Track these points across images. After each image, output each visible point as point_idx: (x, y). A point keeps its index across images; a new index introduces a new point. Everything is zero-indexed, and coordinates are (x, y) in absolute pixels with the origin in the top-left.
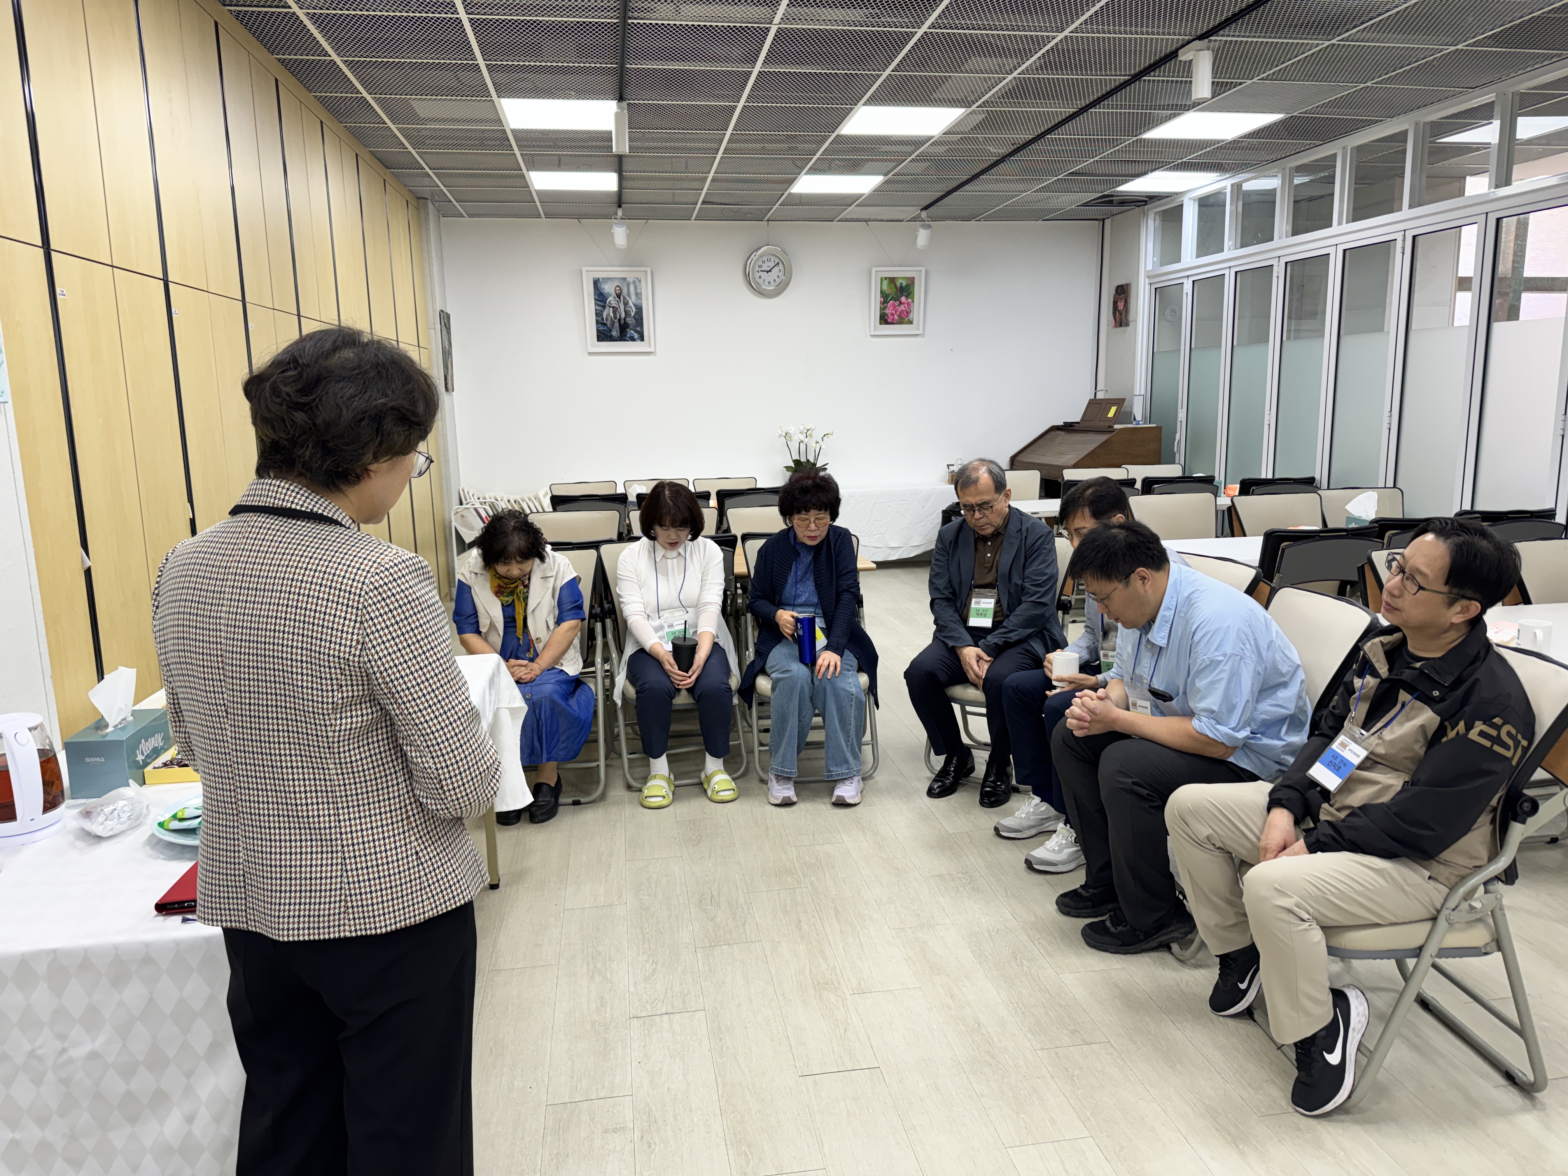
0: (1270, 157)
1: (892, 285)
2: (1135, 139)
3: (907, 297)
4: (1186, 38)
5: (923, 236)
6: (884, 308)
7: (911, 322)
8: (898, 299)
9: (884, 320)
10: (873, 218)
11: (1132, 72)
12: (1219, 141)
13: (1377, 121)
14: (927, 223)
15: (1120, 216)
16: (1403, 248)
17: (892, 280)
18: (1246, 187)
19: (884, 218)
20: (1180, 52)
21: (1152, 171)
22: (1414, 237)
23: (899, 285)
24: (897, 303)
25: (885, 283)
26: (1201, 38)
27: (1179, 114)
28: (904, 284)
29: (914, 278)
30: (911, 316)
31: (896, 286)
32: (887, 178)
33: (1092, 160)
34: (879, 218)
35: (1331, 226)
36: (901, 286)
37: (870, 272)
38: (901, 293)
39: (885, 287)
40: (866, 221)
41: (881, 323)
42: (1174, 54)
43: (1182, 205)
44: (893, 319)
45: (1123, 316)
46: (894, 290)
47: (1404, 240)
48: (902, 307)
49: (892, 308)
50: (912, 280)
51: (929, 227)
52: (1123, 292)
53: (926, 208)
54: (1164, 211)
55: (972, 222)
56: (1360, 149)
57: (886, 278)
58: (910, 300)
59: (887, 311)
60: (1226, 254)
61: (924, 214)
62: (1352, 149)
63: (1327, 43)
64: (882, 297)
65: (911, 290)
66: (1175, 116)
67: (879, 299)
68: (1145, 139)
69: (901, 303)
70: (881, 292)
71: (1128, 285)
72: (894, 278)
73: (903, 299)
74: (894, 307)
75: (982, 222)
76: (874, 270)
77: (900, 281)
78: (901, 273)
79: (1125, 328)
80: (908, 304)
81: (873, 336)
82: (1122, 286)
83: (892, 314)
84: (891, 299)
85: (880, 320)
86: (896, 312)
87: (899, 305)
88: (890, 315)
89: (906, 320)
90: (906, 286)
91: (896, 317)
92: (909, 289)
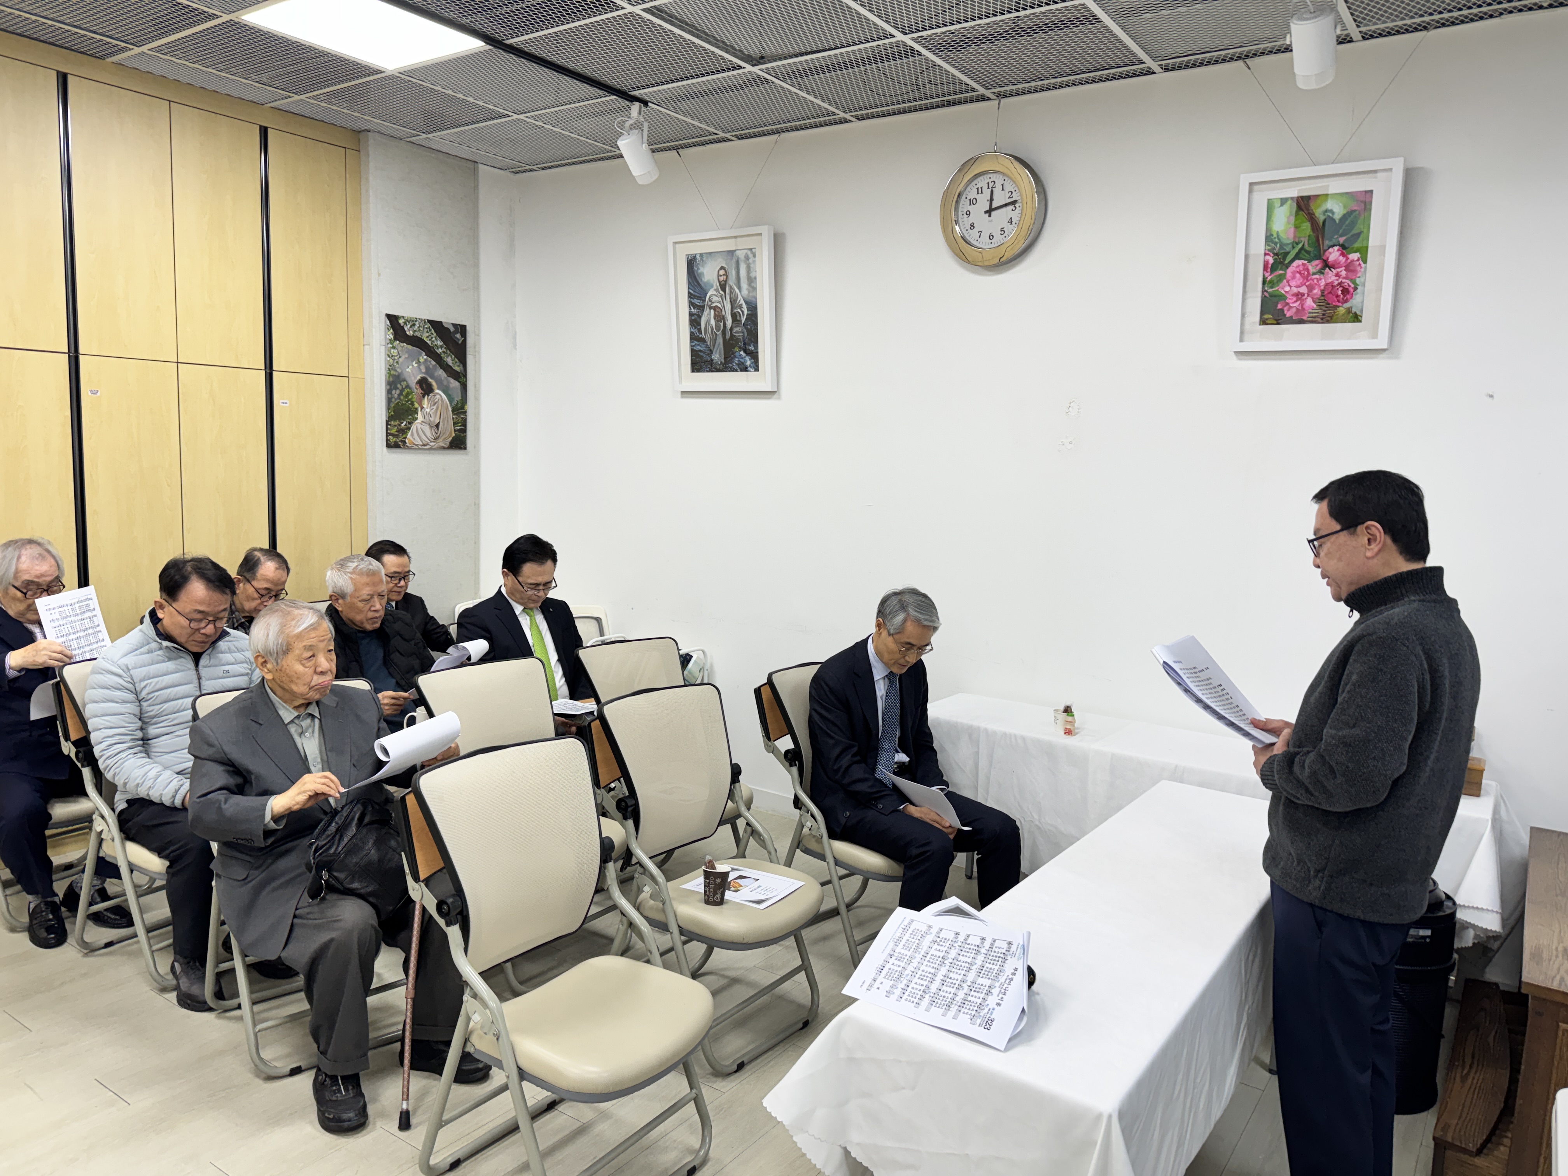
1: (1304, 218)
3: (1347, 246)
6: (1277, 282)
7: (1356, 318)
8: (1318, 255)
9: (1273, 311)
17: (1302, 205)
23: (1321, 218)
24: (1314, 266)
25: (1282, 213)
28: (1340, 212)
29: (1368, 194)
30: (1355, 302)
31: (1313, 219)
36: (1331, 219)
37: (1234, 187)
38: (1329, 237)
39: (1281, 225)
40: (1240, 58)
41: (1263, 322)
44: (1301, 310)
46: (1307, 231)
48: (1330, 276)
49: (1298, 279)
50: (1364, 200)
57: (1283, 201)
58: (1354, 256)
59: (1285, 289)
64: (1269, 251)
65: (1359, 227)
67: (1259, 258)
69: (1327, 265)
70: (1269, 238)
72: (1308, 199)
73: (1334, 255)
74: (1306, 277)
76: (1248, 181)
77: (1327, 205)
78: (1331, 181)
80: (1348, 266)
81: (1238, 355)
83: (1299, 296)
84: (1297, 257)
85: (1262, 313)
86: (1310, 288)
87: (1321, 272)
88: (1291, 300)
89: (1341, 310)
90: (1344, 217)
91: (1309, 302)
92: (1353, 224)
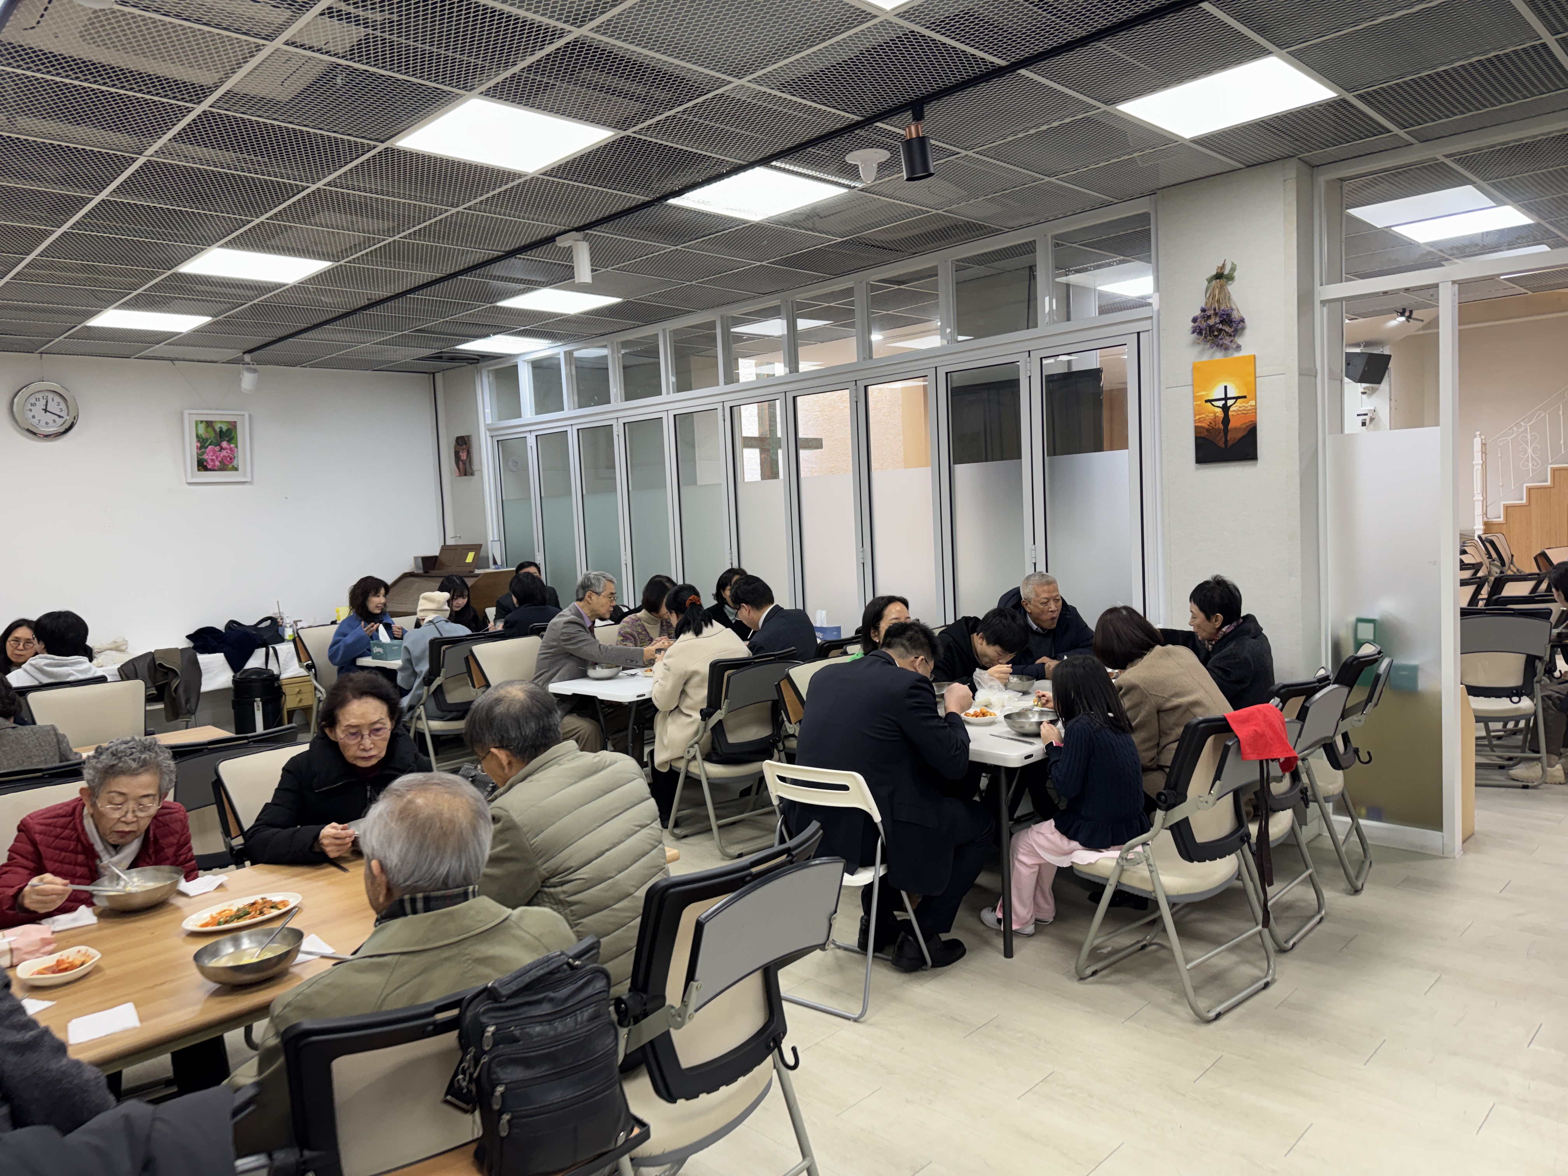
0: (599, 332)
1: (210, 430)
2: (489, 305)
3: (229, 441)
4: (563, 228)
5: (248, 380)
6: (203, 453)
7: (236, 469)
8: (219, 444)
9: (202, 466)
10: (181, 357)
11: (507, 249)
12: (562, 315)
13: (689, 312)
14: (252, 366)
15: (452, 371)
16: (724, 416)
17: (209, 424)
18: (577, 354)
19: (195, 358)
20: (557, 238)
21: (495, 334)
22: (731, 408)
23: (218, 430)
24: (217, 448)
25: (202, 427)
26: (578, 229)
27: (536, 289)
28: (225, 428)
29: (235, 422)
30: (235, 463)
31: (214, 430)
32: (216, 319)
33: (442, 320)
34: (188, 357)
35: (661, 394)
36: (221, 431)
37: (182, 414)
38: (221, 437)
39: (202, 430)
40: (172, 360)
41: (199, 470)
42: (551, 239)
43: (517, 366)
44: (214, 465)
45: (468, 466)
46: (213, 434)
47: (724, 409)
48: (224, 453)
49: (211, 453)
50: (233, 425)
51: (255, 371)
52: (463, 444)
53: (250, 351)
54: (496, 370)
55: (298, 368)
56: (675, 332)
57: (202, 422)
58: (232, 446)
59: (205, 457)
60: (566, 413)
61: (247, 358)
62: (670, 332)
63: (673, 248)
64: (199, 441)
65: (233, 434)
66: (532, 290)
67: (195, 444)
68: (498, 307)
69: (222, 449)
70: (197, 436)
71: (468, 437)
72: (211, 422)
73: (224, 444)
74: (214, 452)
75: (308, 369)
76: (186, 412)
77: (219, 425)
78: (220, 417)
79: (471, 477)
80: (231, 449)
81: (190, 484)
82: (462, 437)
83: (213, 460)
84: (210, 444)
85: (198, 466)
86: (217, 458)
87: (220, 451)
88: (209, 461)
89: (230, 466)
90: (227, 430)
91: (217, 463)
92: (231, 433)
